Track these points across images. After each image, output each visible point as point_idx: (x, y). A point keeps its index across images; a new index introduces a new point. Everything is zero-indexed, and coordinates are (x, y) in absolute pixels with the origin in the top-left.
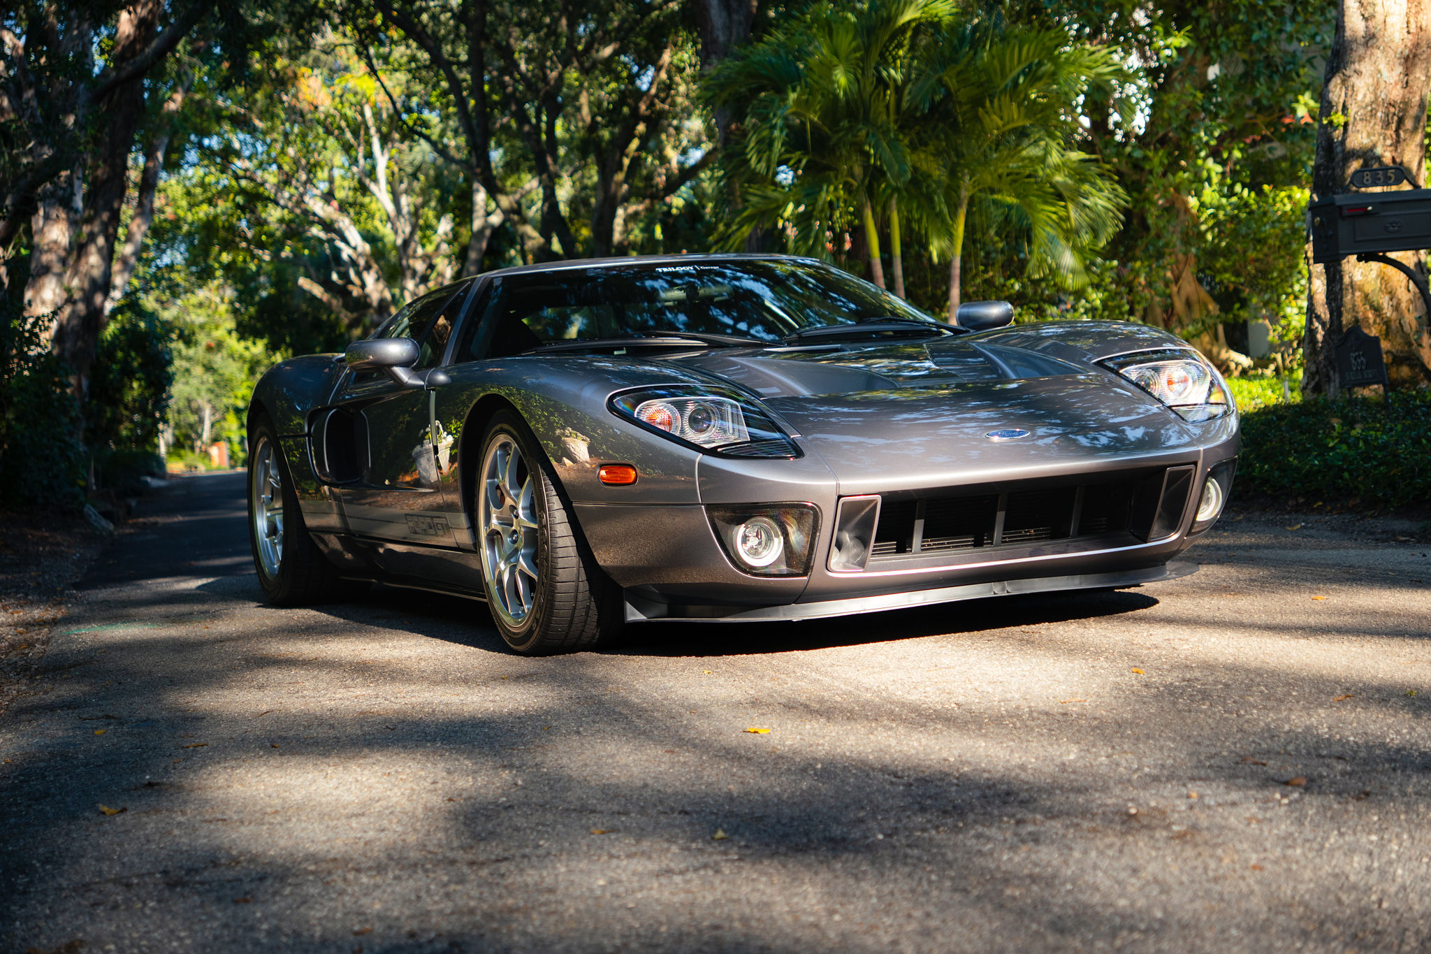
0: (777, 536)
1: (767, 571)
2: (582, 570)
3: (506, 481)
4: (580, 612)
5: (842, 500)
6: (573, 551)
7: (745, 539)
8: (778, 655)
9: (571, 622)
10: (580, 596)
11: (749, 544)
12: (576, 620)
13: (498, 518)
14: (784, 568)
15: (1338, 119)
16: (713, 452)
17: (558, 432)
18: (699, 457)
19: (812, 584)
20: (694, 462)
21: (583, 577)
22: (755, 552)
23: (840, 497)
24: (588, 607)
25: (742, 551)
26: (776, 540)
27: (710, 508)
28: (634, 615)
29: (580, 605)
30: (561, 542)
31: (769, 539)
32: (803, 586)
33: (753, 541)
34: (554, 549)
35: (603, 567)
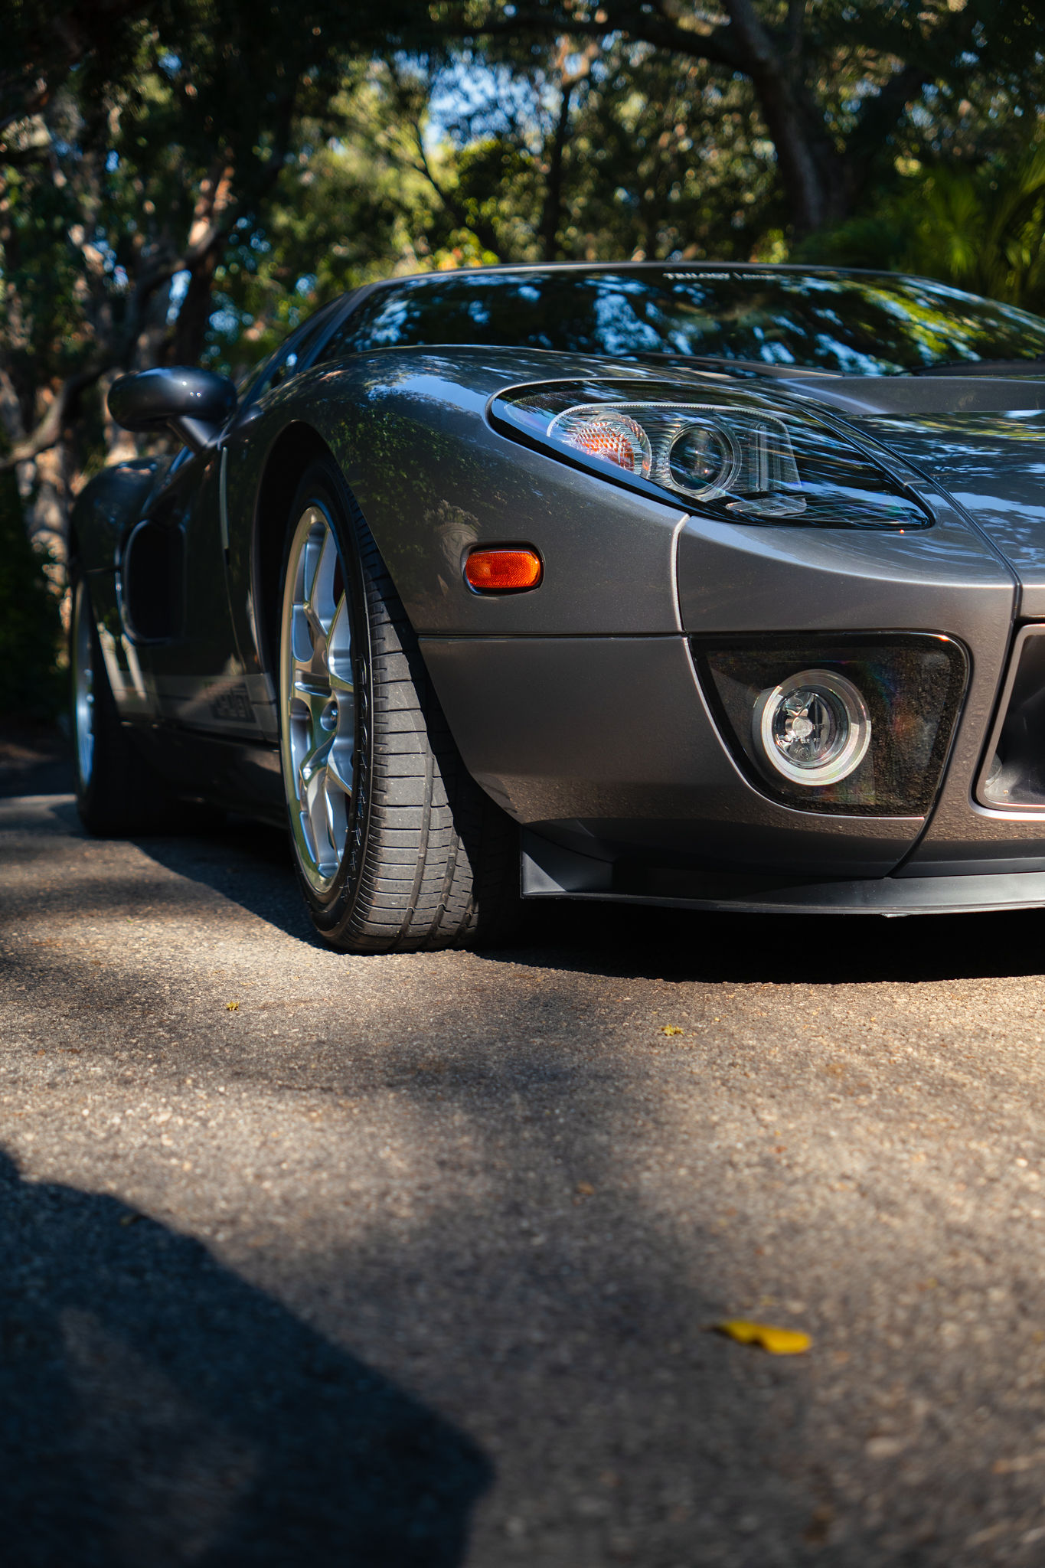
0: (861, 721)
1: (831, 798)
2: (439, 783)
4: (435, 872)
5: (1028, 630)
6: (420, 742)
7: (781, 723)
8: (845, 989)
9: (418, 890)
10: (435, 838)
11: (792, 735)
12: (427, 887)
13: (306, 678)
14: (869, 797)
16: (716, 511)
17: (428, 515)
18: (682, 521)
19: (935, 834)
20: (669, 531)
21: (441, 796)
22: (802, 753)
23: (1019, 622)
24: (453, 861)
25: (772, 748)
26: (855, 728)
27: (703, 645)
28: (538, 883)
29: (434, 857)
30: (395, 722)
31: (840, 727)
32: (910, 837)
33: (800, 729)
34: (380, 733)
35: (477, 777)
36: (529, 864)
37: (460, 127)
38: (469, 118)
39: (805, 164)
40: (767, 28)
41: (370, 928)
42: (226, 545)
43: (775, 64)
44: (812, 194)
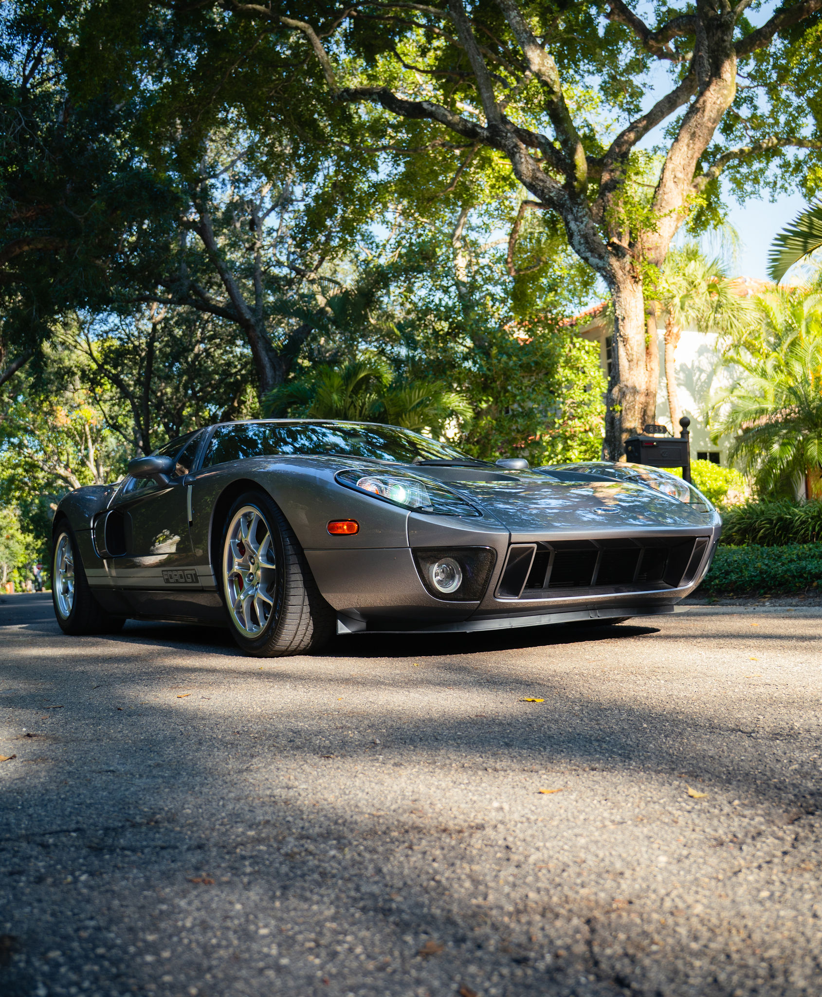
1: (452, 596)
2: (306, 598)
3: (248, 538)
4: (302, 628)
5: (512, 546)
7: (437, 574)
9: (295, 634)
10: (304, 616)
11: (439, 578)
12: (299, 632)
13: (239, 565)
14: (463, 596)
15: (618, 408)
16: (418, 510)
18: (408, 513)
19: (482, 608)
20: (404, 516)
21: (307, 602)
22: (443, 583)
23: (510, 544)
25: (434, 581)
26: (457, 574)
27: (414, 551)
28: (343, 629)
29: (302, 622)
30: (293, 577)
31: (453, 575)
32: (477, 607)
33: (442, 576)
34: (288, 582)
35: (324, 595)
36: (340, 623)
37: (103, 337)
38: (107, 333)
39: (266, 360)
40: (249, 307)
41: (277, 648)
42: (190, 519)
43: (253, 321)
44: (269, 372)
